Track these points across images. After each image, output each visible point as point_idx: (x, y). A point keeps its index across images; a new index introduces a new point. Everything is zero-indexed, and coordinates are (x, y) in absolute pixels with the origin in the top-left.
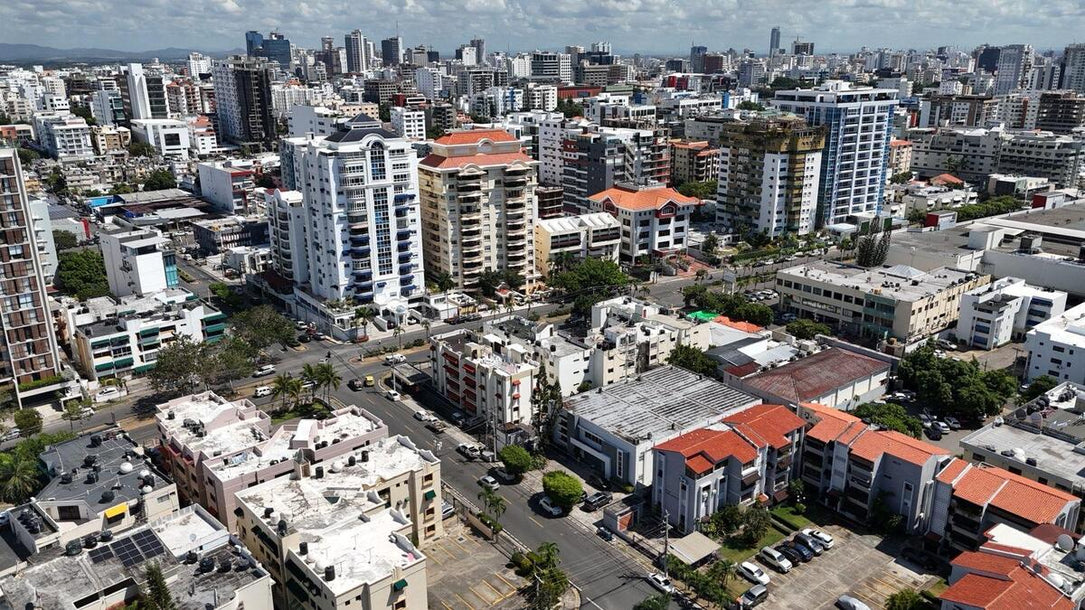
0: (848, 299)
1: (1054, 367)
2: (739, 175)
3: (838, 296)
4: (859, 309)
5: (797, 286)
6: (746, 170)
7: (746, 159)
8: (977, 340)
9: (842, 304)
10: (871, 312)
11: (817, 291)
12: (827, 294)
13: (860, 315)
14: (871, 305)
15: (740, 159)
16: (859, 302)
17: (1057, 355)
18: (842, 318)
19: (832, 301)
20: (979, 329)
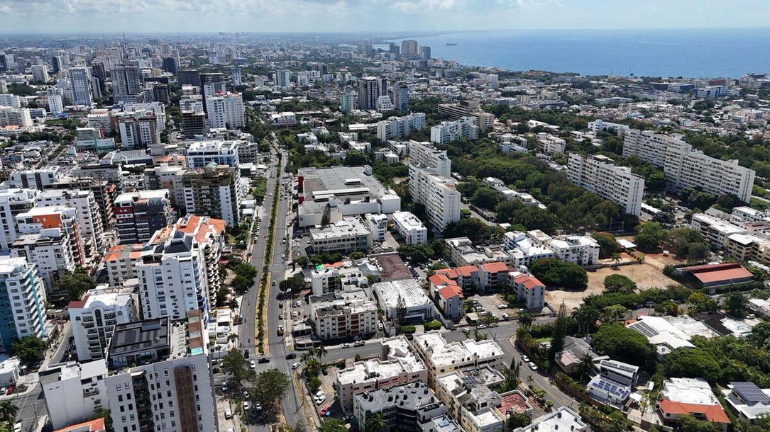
0: (348, 240)
1: (419, 238)
2: (204, 200)
3: (344, 240)
4: (354, 242)
5: (325, 242)
6: (208, 197)
7: (208, 191)
8: (381, 238)
9: (346, 243)
10: (359, 241)
11: (335, 241)
12: (339, 241)
13: (354, 244)
14: (358, 239)
15: (203, 192)
16: (353, 239)
17: (419, 234)
18: (346, 248)
19: (342, 243)
20: (381, 234)
